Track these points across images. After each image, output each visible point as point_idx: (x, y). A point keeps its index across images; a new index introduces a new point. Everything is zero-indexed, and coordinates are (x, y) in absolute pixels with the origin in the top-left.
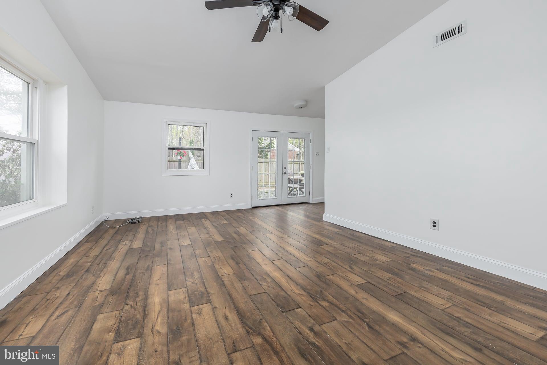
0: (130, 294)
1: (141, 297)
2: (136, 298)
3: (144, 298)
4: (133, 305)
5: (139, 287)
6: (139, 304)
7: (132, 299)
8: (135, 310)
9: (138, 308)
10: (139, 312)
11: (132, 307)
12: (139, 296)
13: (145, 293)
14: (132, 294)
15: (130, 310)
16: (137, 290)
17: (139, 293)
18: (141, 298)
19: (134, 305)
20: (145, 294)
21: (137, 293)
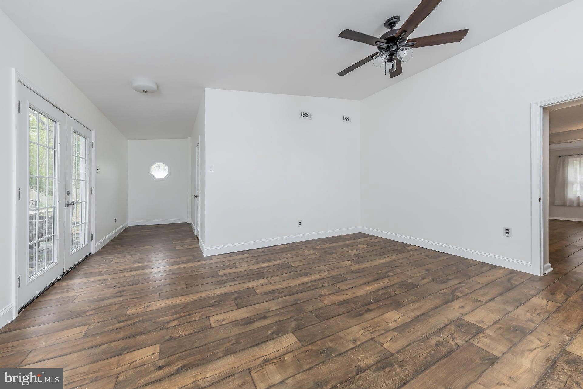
0: (445, 351)
1: (436, 338)
2: (443, 343)
3: (435, 336)
4: (452, 339)
5: (428, 351)
6: (445, 336)
7: (448, 344)
8: (452, 334)
9: (448, 333)
10: (450, 330)
11: (454, 339)
12: (437, 342)
13: (429, 339)
14: (443, 350)
15: (458, 338)
16: (433, 349)
17: (434, 344)
18: (438, 339)
19: (450, 339)
20: (429, 337)
21: (437, 346)
